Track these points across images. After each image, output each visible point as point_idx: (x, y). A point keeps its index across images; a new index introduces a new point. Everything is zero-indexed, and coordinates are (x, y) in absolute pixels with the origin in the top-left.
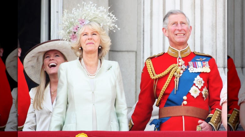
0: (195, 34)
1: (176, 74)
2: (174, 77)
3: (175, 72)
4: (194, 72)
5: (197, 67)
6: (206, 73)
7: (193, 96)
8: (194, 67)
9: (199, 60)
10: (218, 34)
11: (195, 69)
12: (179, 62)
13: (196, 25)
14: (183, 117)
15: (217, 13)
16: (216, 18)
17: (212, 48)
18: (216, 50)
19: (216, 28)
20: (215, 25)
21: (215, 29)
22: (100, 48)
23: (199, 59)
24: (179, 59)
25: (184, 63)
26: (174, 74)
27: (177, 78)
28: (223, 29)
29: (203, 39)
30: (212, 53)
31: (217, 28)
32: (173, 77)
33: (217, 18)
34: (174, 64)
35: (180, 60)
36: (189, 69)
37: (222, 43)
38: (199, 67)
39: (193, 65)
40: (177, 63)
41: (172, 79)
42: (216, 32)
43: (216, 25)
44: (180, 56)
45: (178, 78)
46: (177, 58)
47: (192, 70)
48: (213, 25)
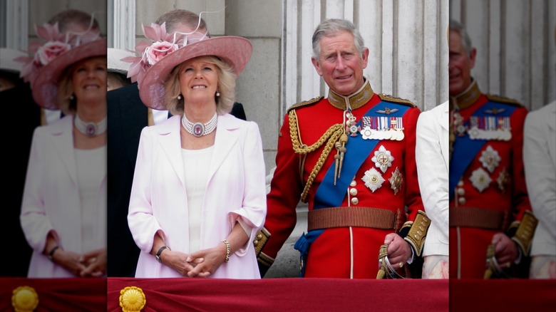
0: (381, 46)
1: (338, 144)
2: (334, 149)
3: (338, 140)
4: (370, 138)
5: (379, 128)
6: (395, 141)
7: (369, 188)
8: (372, 128)
9: (383, 112)
10: (427, 50)
11: (373, 131)
12: (347, 119)
13: (384, 30)
14: (351, 228)
15: (425, 7)
16: (423, 16)
17: (416, 76)
18: (423, 81)
19: (423, 37)
20: (420, 30)
21: (420, 38)
22: (218, 94)
23: (384, 110)
24: (346, 113)
25: (356, 121)
26: (334, 145)
27: (340, 153)
28: (435, 40)
29: (397, 59)
30: (416, 86)
31: (426, 37)
32: (332, 149)
33: (426, 18)
34: (337, 125)
35: (348, 115)
36: (362, 132)
37: (435, 68)
38: (383, 127)
39: (372, 123)
40: (342, 122)
41: (330, 153)
42: (423, 46)
43: (423, 30)
44: (349, 106)
45: (342, 154)
46: (343, 111)
47: (368, 133)
48: (416, 30)
